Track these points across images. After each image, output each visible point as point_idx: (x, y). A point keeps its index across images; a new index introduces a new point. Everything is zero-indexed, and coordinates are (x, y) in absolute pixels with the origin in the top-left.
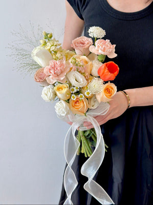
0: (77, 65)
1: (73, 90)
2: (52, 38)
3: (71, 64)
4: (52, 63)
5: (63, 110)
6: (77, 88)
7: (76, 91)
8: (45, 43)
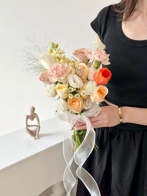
0: (75, 68)
1: (71, 90)
2: (58, 48)
3: (71, 67)
4: (55, 65)
5: (62, 106)
6: (74, 88)
7: (73, 91)
8: (52, 51)
